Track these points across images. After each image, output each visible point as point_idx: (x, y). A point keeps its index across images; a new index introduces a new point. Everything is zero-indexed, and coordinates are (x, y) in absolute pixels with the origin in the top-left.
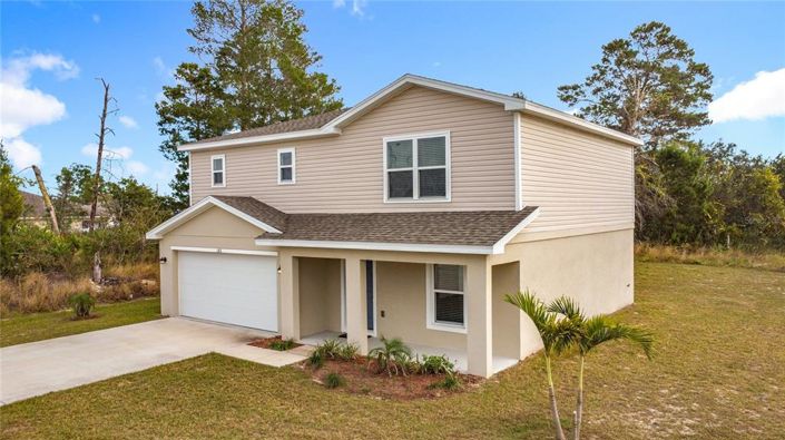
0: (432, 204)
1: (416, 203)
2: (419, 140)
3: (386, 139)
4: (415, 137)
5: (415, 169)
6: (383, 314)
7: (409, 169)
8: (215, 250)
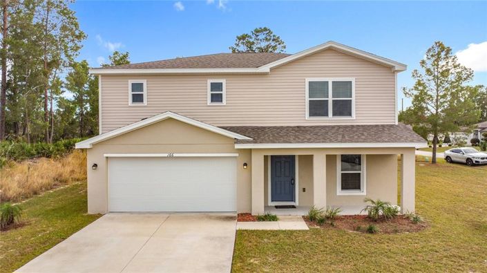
0: (342, 121)
1: (330, 120)
2: (333, 82)
3: (308, 80)
4: (330, 80)
5: (330, 99)
6: (304, 190)
7: (326, 99)
8: (166, 155)
